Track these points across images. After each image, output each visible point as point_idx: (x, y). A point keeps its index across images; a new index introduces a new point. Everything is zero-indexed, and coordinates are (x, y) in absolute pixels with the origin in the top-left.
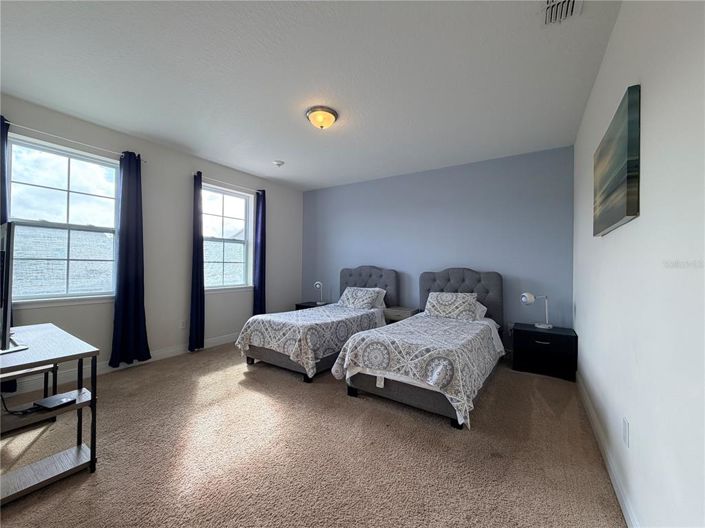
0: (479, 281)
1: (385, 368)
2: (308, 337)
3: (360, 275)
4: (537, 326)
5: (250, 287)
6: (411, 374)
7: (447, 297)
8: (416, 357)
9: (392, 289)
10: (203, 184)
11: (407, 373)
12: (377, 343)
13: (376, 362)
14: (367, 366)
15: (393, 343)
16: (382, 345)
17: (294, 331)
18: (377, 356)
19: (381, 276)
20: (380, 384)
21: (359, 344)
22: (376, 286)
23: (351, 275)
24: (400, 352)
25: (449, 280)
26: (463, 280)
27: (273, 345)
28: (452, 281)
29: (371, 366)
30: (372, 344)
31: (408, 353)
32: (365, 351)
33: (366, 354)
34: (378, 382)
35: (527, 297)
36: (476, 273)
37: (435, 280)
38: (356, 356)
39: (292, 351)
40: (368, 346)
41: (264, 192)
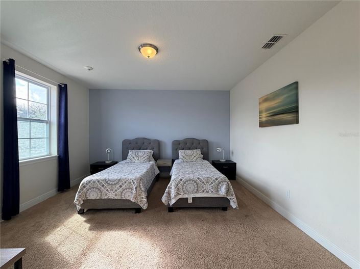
0: (199, 144)
1: (196, 192)
2: (141, 184)
3: (137, 143)
4: (221, 160)
5: (55, 156)
6: (210, 192)
7: (189, 152)
8: (212, 183)
9: (156, 150)
10: (16, 72)
11: (208, 192)
12: (190, 180)
13: (190, 190)
14: (186, 193)
15: (199, 178)
16: (193, 181)
17: (130, 183)
18: (190, 187)
19: (150, 143)
20: (190, 201)
21: (179, 182)
22: (147, 149)
23: (130, 143)
24: (203, 183)
25: (186, 144)
26: (193, 144)
27: (111, 195)
28: (188, 144)
29: (188, 193)
30: (187, 181)
31: (207, 182)
32: (183, 186)
33: (184, 187)
34: (189, 200)
35: (219, 150)
36: (198, 140)
37: (180, 144)
38: (178, 189)
39: (130, 196)
40: (185, 183)
41: (66, 85)
